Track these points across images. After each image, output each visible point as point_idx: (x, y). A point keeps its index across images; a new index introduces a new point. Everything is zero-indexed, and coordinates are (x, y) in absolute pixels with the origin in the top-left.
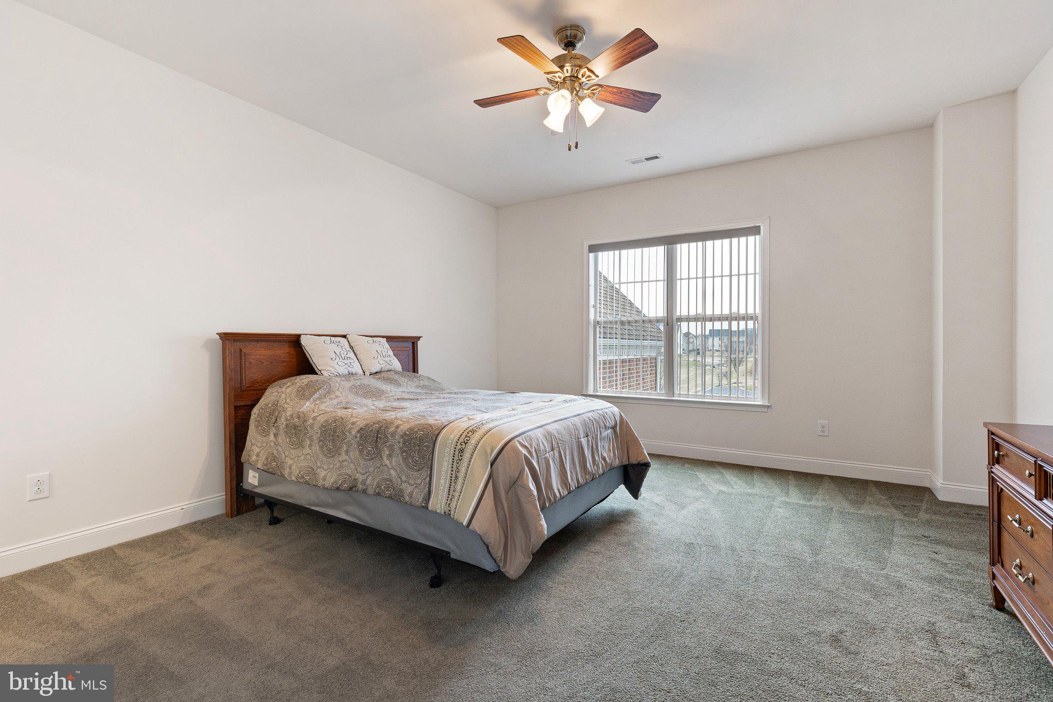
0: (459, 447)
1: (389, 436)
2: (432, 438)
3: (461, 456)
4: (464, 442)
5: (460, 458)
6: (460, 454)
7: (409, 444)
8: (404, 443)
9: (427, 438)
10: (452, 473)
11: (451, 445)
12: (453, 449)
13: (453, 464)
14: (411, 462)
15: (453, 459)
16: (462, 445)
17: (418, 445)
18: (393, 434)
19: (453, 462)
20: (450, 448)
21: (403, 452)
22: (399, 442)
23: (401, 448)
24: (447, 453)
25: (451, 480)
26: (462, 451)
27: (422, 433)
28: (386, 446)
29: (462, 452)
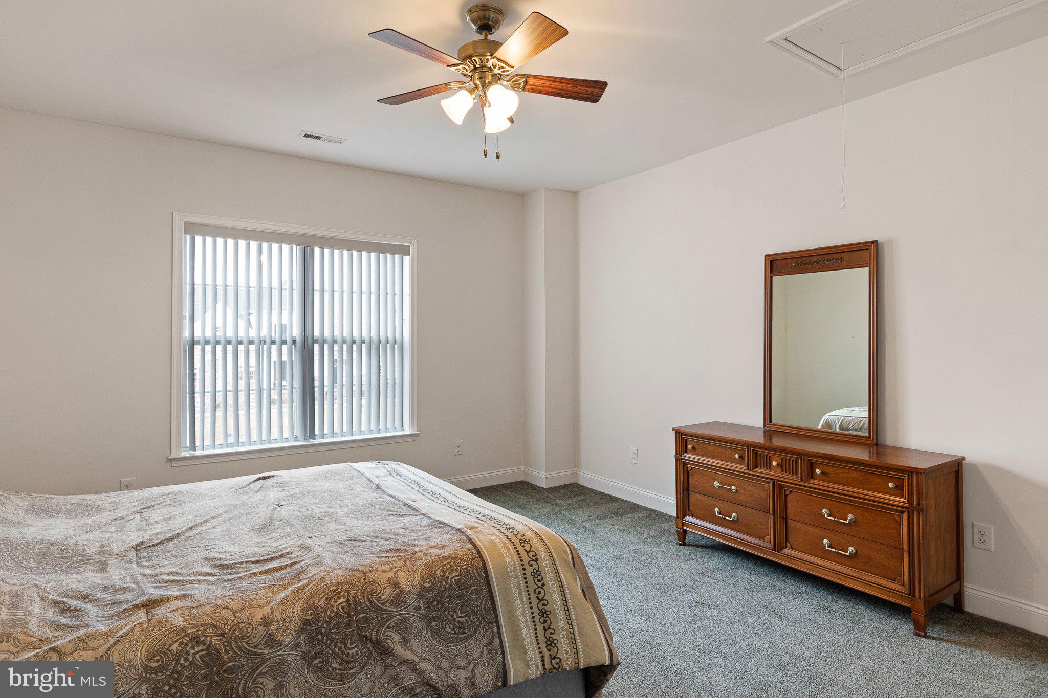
0: (529, 570)
1: (388, 607)
2: (479, 575)
3: (539, 581)
4: (533, 560)
5: (540, 584)
6: (536, 580)
7: (439, 602)
8: (429, 605)
9: (472, 578)
10: (532, 610)
11: (515, 571)
12: (521, 577)
13: (530, 599)
14: (450, 631)
15: (528, 591)
16: (532, 565)
17: (458, 597)
18: (399, 598)
19: (529, 595)
20: (517, 577)
21: (429, 622)
22: (418, 608)
23: (424, 618)
24: (514, 585)
25: (534, 622)
26: (537, 573)
27: (455, 574)
28: (388, 627)
29: (538, 575)
